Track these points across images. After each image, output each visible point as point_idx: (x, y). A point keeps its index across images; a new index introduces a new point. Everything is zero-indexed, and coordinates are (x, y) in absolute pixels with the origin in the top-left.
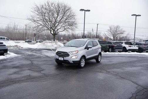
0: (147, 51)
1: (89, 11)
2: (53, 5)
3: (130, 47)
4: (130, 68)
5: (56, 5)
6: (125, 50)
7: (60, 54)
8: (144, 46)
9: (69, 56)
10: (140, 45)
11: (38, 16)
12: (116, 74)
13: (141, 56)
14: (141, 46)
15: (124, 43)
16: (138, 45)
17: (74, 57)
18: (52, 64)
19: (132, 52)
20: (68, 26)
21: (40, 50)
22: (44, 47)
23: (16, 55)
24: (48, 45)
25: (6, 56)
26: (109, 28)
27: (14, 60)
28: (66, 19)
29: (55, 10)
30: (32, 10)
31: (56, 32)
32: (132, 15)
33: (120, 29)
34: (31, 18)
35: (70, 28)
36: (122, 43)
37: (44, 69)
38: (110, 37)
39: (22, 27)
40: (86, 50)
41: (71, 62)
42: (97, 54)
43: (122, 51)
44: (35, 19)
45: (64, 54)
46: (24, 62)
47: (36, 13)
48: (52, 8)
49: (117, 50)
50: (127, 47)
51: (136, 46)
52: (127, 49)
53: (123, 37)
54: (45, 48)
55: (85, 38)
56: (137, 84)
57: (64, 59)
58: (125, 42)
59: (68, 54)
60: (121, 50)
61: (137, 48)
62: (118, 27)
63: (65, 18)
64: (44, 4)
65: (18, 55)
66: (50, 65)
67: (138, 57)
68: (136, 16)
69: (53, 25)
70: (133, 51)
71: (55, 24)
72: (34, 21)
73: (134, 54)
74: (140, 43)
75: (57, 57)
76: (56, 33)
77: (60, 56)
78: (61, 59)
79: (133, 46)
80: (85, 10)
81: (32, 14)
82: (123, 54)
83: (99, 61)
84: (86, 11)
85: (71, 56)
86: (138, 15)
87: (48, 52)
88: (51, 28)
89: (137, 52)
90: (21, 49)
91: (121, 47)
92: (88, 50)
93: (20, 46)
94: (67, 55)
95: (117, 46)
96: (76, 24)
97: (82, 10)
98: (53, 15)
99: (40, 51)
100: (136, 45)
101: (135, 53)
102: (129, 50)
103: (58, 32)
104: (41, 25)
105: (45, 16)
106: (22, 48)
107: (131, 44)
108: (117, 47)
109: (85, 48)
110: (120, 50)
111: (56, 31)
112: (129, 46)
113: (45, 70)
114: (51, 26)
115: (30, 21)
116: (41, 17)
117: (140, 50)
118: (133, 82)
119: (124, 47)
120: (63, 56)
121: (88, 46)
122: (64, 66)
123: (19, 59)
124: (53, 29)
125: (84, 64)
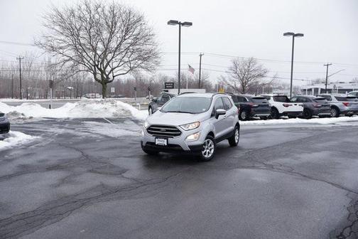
0: (321, 114)
1: (190, 24)
2: (99, 10)
3: (287, 106)
4: (309, 155)
5: (107, 8)
6: (275, 114)
7: (159, 130)
8: (315, 104)
9: (180, 135)
10: (306, 101)
11: (63, 37)
12: (290, 171)
13: (313, 126)
14: (308, 104)
15: (272, 98)
16: (302, 101)
17: (191, 137)
18: (132, 154)
19: (290, 118)
20: (140, 62)
21: (78, 122)
22: (86, 115)
23: (29, 137)
24: (95, 108)
25: (8, 141)
26: (232, 65)
27: (32, 149)
28: (132, 44)
29: (103, 21)
30: (46, 22)
31: (107, 76)
32: (285, 34)
33: (256, 66)
34: (43, 41)
35: (143, 65)
36: (269, 98)
37: (126, 168)
38: (233, 85)
39: (9, 64)
40: (214, 119)
41: (185, 149)
42: (232, 128)
43: (270, 118)
44: (55, 44)
45: (167, 131)
46: (64, 154)
47: (57, 28)
48: (97, 16)
49: (258, 115)
50: (280, 107)
51: (298, 104)
52: (281, 112)
53: (264, 84)
54: (89, 117)
55: (173, 88)
56: (343, 188)
57: (169, 143)
58: (274, 97)
59: (179, 131)
60: (268, 115)
61: (301, 109)
62: (251, 61)
63: (130, 41)
64: (75, 7)
65: (35, 137)
66: (131, 157)
67: (306, 129)
68: (294, 35)
69: (100, 60)
70: (293, 115)
71: (105, 56)
72: (53, 49)
73: (295, 124)
74: (306, 98)
75: (151, 138)
76: (108, 78)
77: (158, 136)
78: (161, 142)
79: (293, 104)
80: (180, 24)
81: (46, 31)
82: (272, 125)
83: (237, 141)
84: (183, 24)
85: (184, 133)
86: (297, 35)
87: (102, 126)
88: (96, 66)
89: (300, 117)
90: (30, 121)
91: (267, 108)
92: (217, 118)
93: (23, 114)
94: (175, 131)
95: (259, 106)
96: (156, 55)
97: (172, 22)
98: (99, 33)
99: (80, 124)
100: (297, 101)
101: (298, 120)
102: (285, 114)
103: (114, 77)
104: (71, 59)
105: (78, 35)
106: (31, 118)
107: (288, 101)
108: (258, 108)
109: (212, 116)
110: (265, 115)
111: (107, 73)
112: (284, 105)
113: (127, 170)
114: (94, 62)
115: (42, 50)
116: (69, 40)
117: (308, 114)
118: (332, 184)
119: (274, 109)
120: (166, 136)
121: (218, 110)
122: (164, 157)
123: (42, 146)
124: (100, 69)
125: (212, 151)
